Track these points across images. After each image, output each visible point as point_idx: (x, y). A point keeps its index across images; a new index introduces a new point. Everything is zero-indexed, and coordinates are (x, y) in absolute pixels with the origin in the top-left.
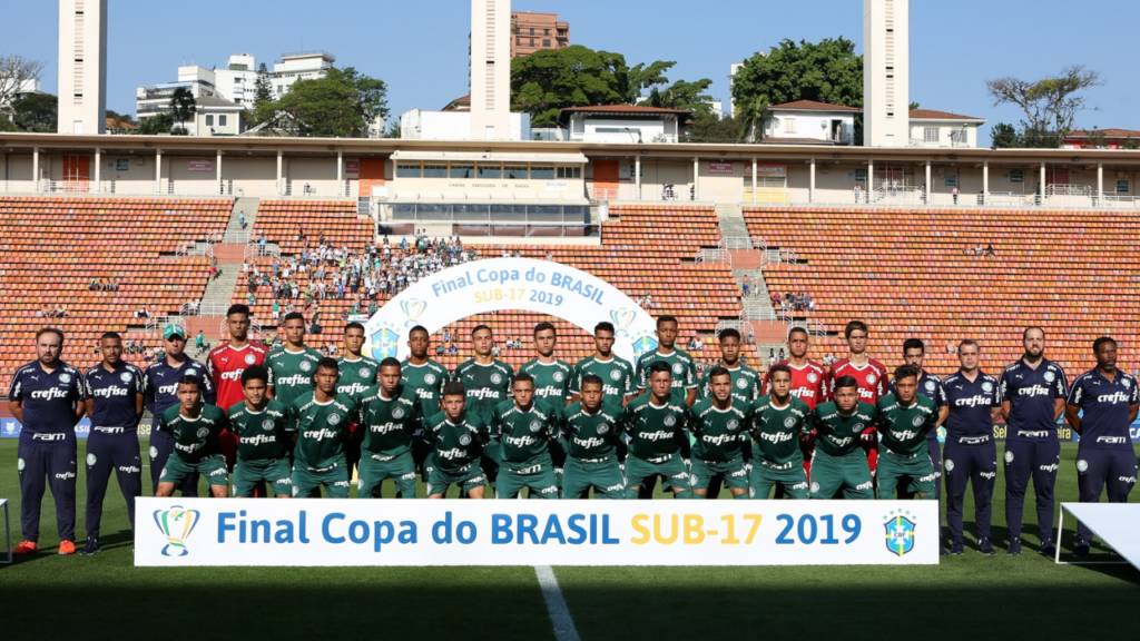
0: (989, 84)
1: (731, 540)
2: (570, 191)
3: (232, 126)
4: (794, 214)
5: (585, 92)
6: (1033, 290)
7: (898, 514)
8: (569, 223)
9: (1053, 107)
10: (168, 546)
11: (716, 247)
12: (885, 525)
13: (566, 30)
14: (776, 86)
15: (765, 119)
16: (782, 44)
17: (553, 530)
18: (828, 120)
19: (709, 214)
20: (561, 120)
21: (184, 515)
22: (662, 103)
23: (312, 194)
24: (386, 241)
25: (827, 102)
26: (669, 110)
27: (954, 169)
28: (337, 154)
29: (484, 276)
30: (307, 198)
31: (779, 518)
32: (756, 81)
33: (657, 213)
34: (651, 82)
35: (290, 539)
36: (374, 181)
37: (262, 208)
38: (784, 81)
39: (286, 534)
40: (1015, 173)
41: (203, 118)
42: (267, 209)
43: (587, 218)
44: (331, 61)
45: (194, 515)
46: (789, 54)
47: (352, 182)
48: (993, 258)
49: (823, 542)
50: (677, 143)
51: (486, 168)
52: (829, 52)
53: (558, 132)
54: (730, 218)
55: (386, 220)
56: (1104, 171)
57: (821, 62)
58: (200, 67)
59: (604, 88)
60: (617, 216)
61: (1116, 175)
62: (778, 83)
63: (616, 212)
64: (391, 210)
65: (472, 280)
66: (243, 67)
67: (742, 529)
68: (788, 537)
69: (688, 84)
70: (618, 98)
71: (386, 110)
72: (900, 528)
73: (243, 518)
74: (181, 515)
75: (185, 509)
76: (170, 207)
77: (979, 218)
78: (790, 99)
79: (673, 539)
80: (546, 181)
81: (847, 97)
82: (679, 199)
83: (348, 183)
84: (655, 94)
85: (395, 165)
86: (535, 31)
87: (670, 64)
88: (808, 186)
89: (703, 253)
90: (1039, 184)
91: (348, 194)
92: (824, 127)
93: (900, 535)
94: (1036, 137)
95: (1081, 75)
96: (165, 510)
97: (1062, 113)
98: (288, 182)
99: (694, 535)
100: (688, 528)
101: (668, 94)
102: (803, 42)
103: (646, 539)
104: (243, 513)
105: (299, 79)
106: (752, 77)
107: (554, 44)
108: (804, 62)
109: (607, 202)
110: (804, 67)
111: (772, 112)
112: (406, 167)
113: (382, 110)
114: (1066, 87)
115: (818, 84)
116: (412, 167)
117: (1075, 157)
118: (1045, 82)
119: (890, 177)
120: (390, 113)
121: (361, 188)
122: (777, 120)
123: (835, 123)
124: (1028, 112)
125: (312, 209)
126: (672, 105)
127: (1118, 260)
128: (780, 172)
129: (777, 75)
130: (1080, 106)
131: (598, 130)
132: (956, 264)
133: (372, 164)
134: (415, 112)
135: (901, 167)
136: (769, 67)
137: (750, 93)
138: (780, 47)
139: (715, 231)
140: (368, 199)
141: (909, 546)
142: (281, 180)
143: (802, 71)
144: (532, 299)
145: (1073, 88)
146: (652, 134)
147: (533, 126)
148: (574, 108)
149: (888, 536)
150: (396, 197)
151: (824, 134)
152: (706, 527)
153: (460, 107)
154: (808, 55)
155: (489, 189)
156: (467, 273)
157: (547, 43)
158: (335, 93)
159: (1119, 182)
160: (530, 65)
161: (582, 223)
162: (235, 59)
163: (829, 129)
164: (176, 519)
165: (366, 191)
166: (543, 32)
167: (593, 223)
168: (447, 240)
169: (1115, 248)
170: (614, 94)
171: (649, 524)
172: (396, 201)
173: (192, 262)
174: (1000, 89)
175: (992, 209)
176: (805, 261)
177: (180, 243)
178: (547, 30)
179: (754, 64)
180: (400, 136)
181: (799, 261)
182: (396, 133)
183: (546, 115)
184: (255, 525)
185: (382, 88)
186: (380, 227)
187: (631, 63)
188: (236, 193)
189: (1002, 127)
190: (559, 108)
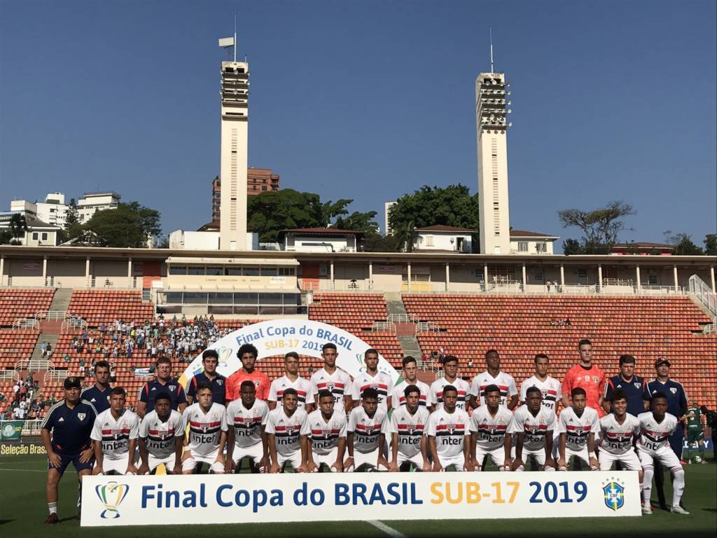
0: (560, 214)
1: (499, 500)
2: (287, 284)
3: (52, 240)
4: (436, 298)
5: (295, 220)
6: (599, 349)
7: (611, 481)
8: (286, 305)
9: (603, 228)
10: (105, 511)
11: (385, 321)
12: (604, 489)
13: (277, 180)
14: (419, 216)
15: (414, 237)
16: (422, 189)
17: (377, 494)
18: (455, 237)
19: (379, 299)
20: (278, 237)
21: (118, 489)
22: (345, 226)
23: (110, 286)
24: (162, 318)
25: (452, 226)
26: (350, 231)
27: (541, 270)
28: (128, 258)
29: (272, 331)
30: (107, 289)
31: (531, 484)
32: (405, 213)
33: (345, 298)
34: (337, 213)
35: (194, 504)
36: (153, 277)
37: (74, 296)
38: (424, 212)
39: (191, 501)
40: (582, 272)
41: (31, 235)
42: (78, 296)
43: (299, 303)
44: (118, 199)
45: (125, 488)
46: (427, 195)
47: (138, 278)
48: (571, 327)
49: (562, 501)
50: (356, 252)
51: (231, 269)
52: (453, 194)
53: (277, 245)
54: (393, 302)
55: (162, 304)
56: (640, 270)
57: (448, 200)
58: (26, 201)
59: (307, 216)
60: (319, 300)
61: (649, 273)
62: (421, 214)
63: (318, 298)
64: (165, 297)
65: (263, 334)
66: (57, 202)
67: (506, 492)
68: (537, 498)
69: (361, 214)
70: (316, 224)
71: (159, 231)
72: (614, 491)
73: (160, 490)
74: (115, 488)
75: (119, 484)
76: (9, 294)
77: (559, 301)
78: (428, 224)
79: (459, 500)
80: (271, 277)
81: (465, 223)
82: (360, 289)
83: (135, 279)
84: (340, 220)
85: (169, 266)
86: (257, 180)
87: (349, 202)
88: (445, 280)
89: (377, 325)
90: (598, 278)
91: (135, 286)
92: (452, 242)
93: (614, 496)
94: (592, 247)
95: (620, 208)
96: (104, 485)
97: (609, 232)
98: (93, 278)
99: (474, 497)
100: (469, 493)
101: (349, 221)
102: (435, 188)
103: (440, 501)
104: (160, 486)
105: (97, 210)
106: (403, 210)
107: (269, 188)
108: (438, 201)
109: (312, 291)
110: (437, 203)
111: (418, 233)
112: (176, 268)
113: (157, 230)
114: (611, 215)
115: (447, 214)
116: (180, 268)
117: (621, 260)
118: (597, 212)
119: (498, 275)
120: (162, 232)
121: (144, 282)
122: (422, 238)
123: (459, 240)
124: (587, 232)
125: (109, 297)
126: (351, 228)
127: (654, 328)
128: (426, 271)
129: (419, 209)
130: (621, 228)
131: (303, 244)
132: (546, 332)
133: (153, 266)
134: (179, 232)
135: (505, 268)
136: (414, 204)
137: (402, 220)
138: (421, 191)
139: (384, 310)
140: (149, 289)
141: (621, 503)
142: (88, 277)
143: (437, 206)
144: (304, 347)
145: (615, 216)
146: (339, 246)
147: (260, 242)
148: (286, 230)
149: (606, 497)
150: (169, 288)
151: (453, 247)
152: (481, 492)
153: (209, 229)
154: (439, 195)
155: (233, 282)
156: (260, 330)
157: (264, 188)
158: (125, 218)
159: (650, 277)
160: (257, 201)
161: (296, 305)
162: (50, 197)
163: (455, 244)
164: (112, 491)
165: (147, 284)
166: (262, 181)
167: (303, 305)
168: (203, 317)
169: (651, 320)
170: (314, 221)
171: (442, 490)
172: (169, 291)
173: (24, 332)
174: (567, 216)
175: (568, 295)
176: (445, 330)
177: (16, 319)
178: (264, 180)
179: (404, 201)
180: (169, 248)
181: (441, 330)
182: (166, 245)
183: (268, 234)
184: (168, 495)
185: (157, 216)
186: (158, 308)
187: (323, 201)
188: (56, 285)
189: (570, 241)
190: (277, 230)
